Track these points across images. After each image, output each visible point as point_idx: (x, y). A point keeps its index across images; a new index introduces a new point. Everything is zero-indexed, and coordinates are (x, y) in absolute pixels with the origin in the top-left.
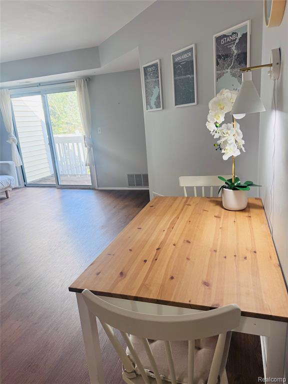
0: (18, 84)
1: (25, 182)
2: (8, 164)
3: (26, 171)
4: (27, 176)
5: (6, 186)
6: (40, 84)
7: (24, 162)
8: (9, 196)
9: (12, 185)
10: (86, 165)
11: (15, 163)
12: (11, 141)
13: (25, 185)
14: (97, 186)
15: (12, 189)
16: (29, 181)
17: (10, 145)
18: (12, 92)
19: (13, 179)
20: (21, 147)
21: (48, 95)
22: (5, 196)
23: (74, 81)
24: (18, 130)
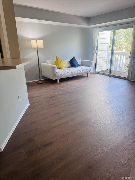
0: (104, 25)
1: (95, 71)
2: (91, 62)
3: (97, 66)
4: (97, 68)
5: (88, 71)
6: (114, 25)
7: (97, 62)
8: (88, 76)
9: (91, 71)
10: (127, 67)
11: (93, 62)
12: (94, 51)
13: (95, 73)
14: (130, 78)
15: (90, 73)
16: (97, 71)
17: (94, 54)
18: (100, 29)
19: (92, 69)
20: (98, 55)
21: (117, 30)
22: (87, 76)
23: (133, 23)
24: (98, 47)
